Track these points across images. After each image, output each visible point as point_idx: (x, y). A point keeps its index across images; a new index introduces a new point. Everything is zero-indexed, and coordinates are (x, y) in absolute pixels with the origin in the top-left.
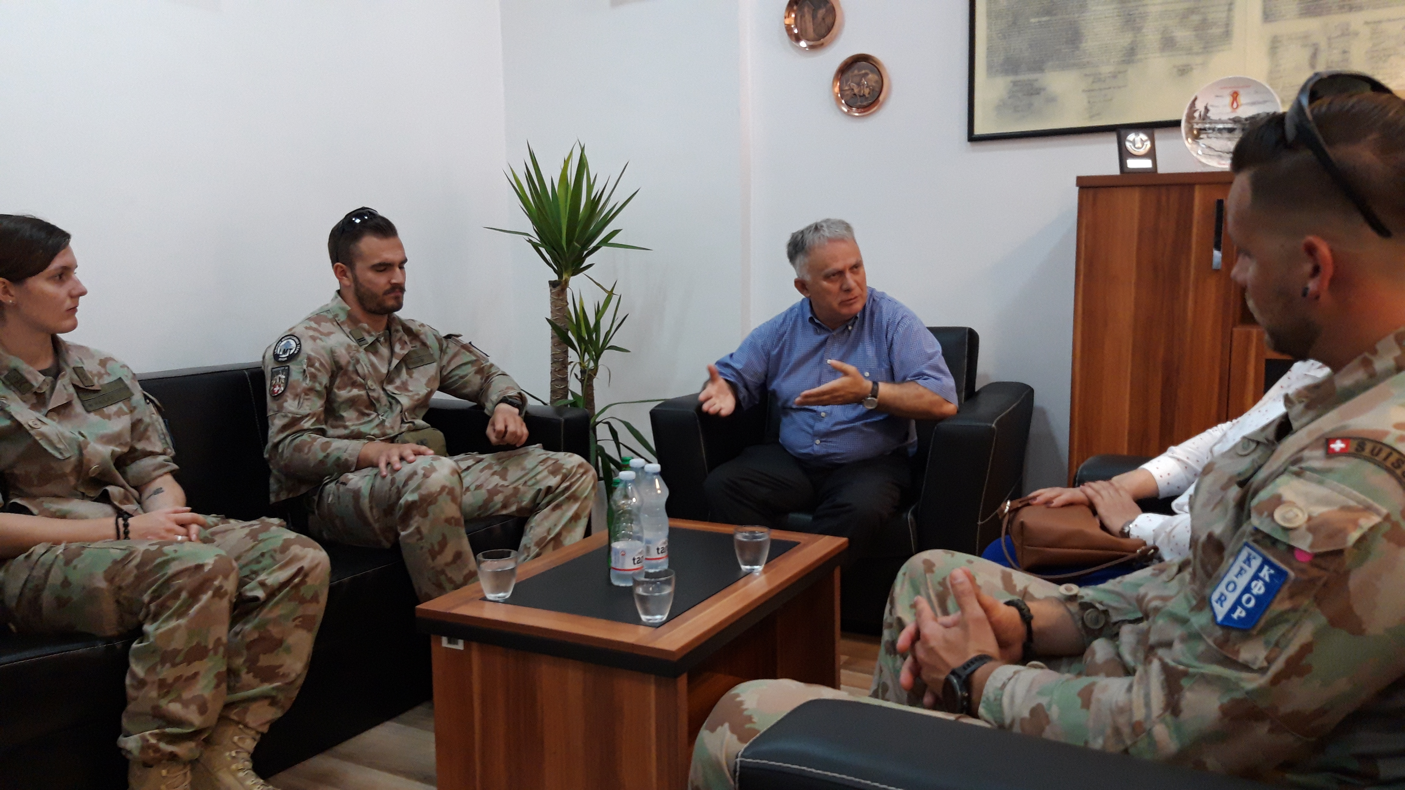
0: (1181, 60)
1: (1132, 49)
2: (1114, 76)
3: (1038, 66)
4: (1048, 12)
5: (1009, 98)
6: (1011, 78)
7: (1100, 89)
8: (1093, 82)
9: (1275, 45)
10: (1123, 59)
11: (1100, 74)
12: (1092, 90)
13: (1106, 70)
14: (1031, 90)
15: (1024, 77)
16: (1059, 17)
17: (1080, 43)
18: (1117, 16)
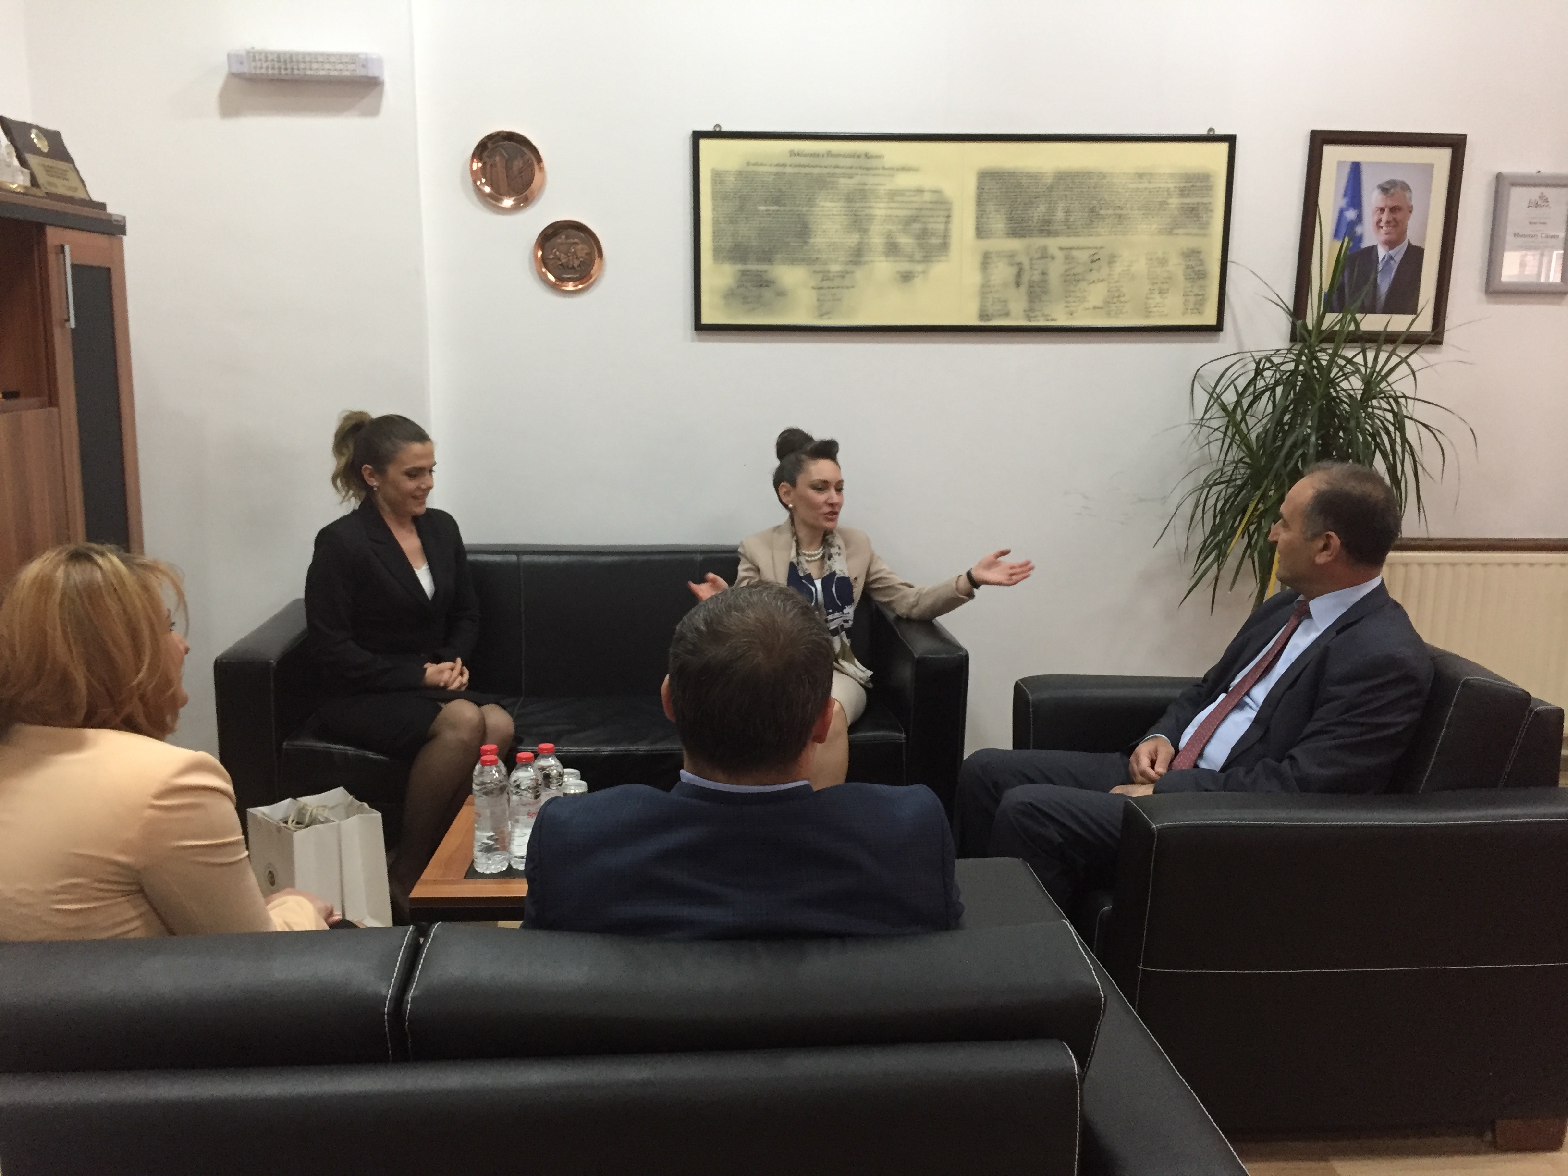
0: (905, 266)
1: (859, 250)
2: (843, 275)
3: (767, 257)
4: (777, 201)
5: (738, 288)
6: (739, 267)
7: (829, 288)
8: (823, 280)
9: (986, 260)
10: (851, 259)
11: (829, 272)
12: (822, 288)
13: (835, 268)
14: (761, 281)
15: (753, 267)
16: (788, 208)
17: (809, 238)
18: (845, 215)
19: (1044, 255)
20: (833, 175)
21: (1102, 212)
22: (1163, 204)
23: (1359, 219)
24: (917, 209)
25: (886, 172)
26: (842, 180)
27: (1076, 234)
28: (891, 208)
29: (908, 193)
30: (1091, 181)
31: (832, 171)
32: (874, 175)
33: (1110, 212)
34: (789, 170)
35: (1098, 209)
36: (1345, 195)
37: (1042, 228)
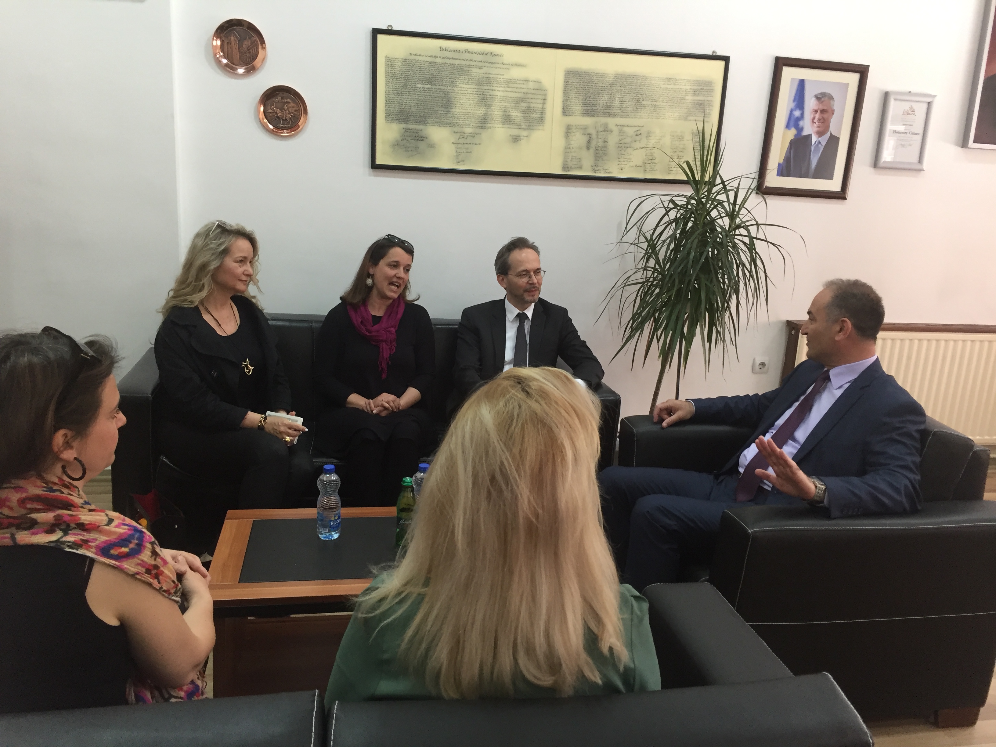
0: (515, 132)
1: (485, 119)
2: (473, 135)
3: (422, 120)
4: (430, 83)
5: (402, 140)
6: (403, 126)
7: (464, 144)
8: (460, 138)
9: (568, 131)
10: (479, 125)
11: (464, 133)
12: (459, 144)
14: (418, 136)
15: (411, 126)
16: (437, 87)
17: (451, 108)
18: (475, 94)
19: (606, 129)
20: (469, 66)
21: (644, 103)
22: (683, 99)
23: (802, 117)
24: (524, 93)
25: (504, 66)
26: (474, 70)
27: (627, 116)
28: (507, 91)
29: (518, 82)
30: (638, 81)
31: (468, 63)
32: (496, 68)
33: (649, 103)
34: (438, 60)
35: (641, 100)
36: (794, 101)
37: (605, 111)
